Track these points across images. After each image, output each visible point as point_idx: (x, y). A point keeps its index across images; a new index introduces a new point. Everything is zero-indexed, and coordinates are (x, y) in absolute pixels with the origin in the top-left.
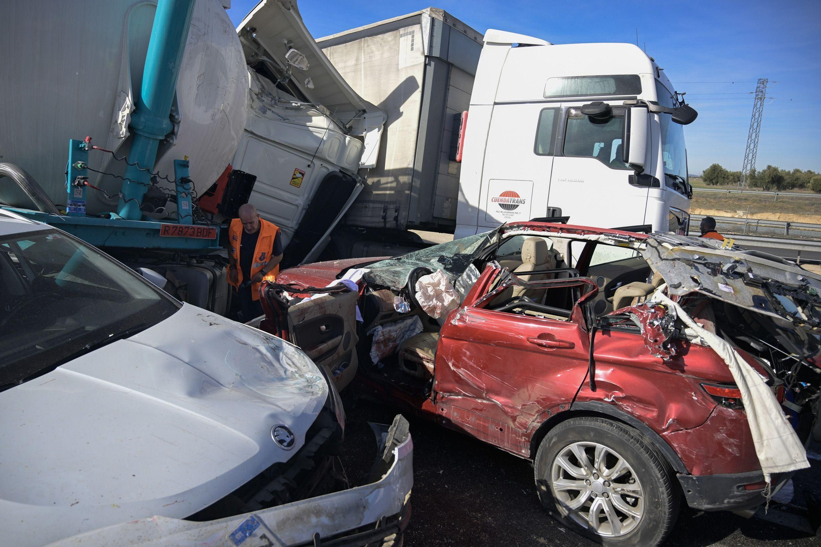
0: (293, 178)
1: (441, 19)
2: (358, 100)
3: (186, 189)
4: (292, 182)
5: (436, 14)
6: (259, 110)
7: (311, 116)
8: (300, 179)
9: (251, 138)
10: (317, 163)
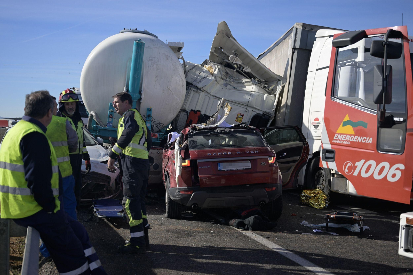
0: (237, 118)
1: (301, 28)
2: (274, 75)
3: (149, 119)
4: (236, 120)
5: (298, 26)
6: (224, 85)
7: (246, 86)
8: (241, 118)
9: (215, 99)
10: (250, 109)
